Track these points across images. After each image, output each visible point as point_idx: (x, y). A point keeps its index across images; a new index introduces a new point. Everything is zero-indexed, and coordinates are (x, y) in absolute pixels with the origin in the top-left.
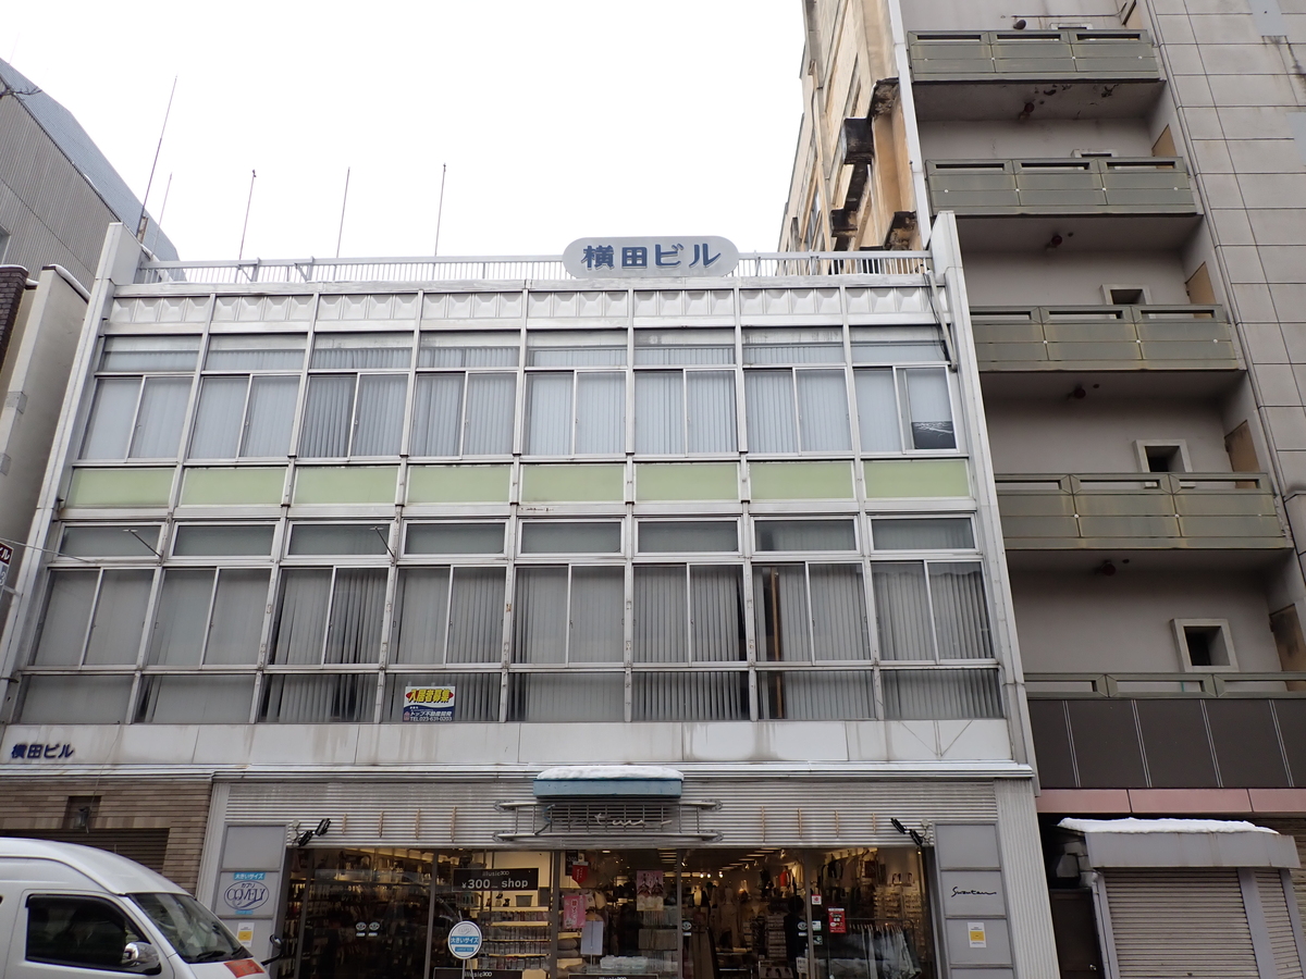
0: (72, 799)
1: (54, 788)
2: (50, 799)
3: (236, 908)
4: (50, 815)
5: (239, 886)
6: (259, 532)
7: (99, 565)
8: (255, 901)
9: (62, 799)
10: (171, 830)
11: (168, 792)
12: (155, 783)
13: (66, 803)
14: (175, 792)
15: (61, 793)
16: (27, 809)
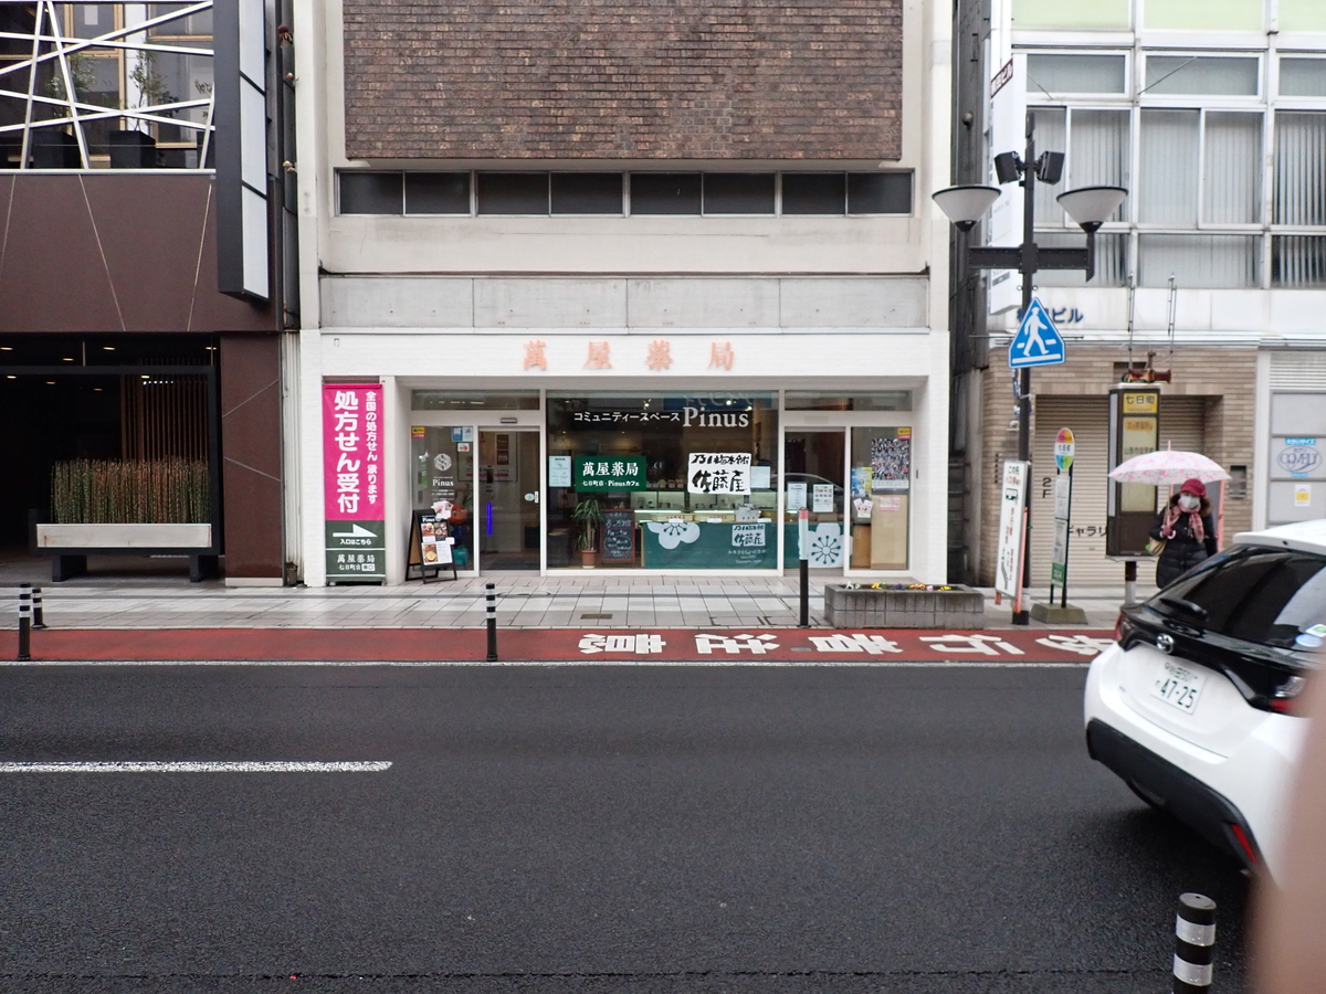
0: (1118, 365)
1: (1097, 354)
2: (1095, 364)
3: (1292, 472)
4: (1098, 380)
5: (1291, 451)
6: (1242, 67)
7: (1064, 104)
8: (1308, 464)
9: (1107, 364)
10: (1225, 397)
11: (1217, 359)
12: (1201, 350)
13: (1112, 369)
14: (1223, 359)
15: (1105, 359)
16: (1073, 375)
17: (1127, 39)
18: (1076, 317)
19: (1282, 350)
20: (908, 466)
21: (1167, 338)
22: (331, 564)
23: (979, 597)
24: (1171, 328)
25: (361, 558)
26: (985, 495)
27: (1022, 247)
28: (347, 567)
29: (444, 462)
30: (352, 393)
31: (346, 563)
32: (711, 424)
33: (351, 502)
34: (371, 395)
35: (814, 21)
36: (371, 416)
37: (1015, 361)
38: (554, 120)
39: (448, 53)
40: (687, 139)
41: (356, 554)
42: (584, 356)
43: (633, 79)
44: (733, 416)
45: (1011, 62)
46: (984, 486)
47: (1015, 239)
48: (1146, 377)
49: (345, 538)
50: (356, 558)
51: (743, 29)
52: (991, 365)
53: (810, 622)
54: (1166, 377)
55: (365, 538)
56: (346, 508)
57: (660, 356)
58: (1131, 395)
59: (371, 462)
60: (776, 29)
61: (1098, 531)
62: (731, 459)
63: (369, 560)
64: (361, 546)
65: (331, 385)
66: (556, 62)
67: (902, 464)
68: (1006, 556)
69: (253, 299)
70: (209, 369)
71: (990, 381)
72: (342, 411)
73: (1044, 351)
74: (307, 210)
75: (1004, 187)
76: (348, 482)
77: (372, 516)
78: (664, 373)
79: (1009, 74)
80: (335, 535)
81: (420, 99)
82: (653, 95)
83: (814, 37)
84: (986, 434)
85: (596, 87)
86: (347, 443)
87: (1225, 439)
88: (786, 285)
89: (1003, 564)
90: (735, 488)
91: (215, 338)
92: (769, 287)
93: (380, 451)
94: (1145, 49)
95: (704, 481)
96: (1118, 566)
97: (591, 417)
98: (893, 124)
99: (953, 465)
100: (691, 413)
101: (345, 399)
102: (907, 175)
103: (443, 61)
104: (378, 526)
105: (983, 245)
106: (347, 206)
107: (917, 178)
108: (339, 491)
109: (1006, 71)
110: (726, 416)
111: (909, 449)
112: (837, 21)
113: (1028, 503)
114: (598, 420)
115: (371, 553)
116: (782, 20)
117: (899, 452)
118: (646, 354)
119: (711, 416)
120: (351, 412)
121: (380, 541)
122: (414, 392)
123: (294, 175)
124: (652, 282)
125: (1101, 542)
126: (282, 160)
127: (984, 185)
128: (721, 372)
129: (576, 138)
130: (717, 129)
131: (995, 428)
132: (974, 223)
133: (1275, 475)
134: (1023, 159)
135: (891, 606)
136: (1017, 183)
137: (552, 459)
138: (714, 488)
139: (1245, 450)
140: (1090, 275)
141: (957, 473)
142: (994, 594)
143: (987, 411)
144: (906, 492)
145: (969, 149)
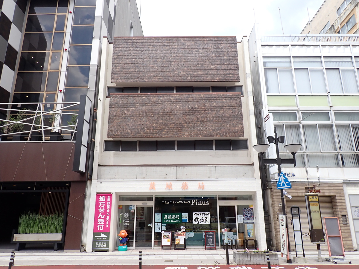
0: (306, 188)
1: (300, 185)
2: (300, 188)
3: (358, 217)
4: (301, 192)
6: (325, 115)
7: (283, 123)
9: (303, 188)
10: (336, 196)
11: (332, 186)
12: (328, 183)
13: (305, 189)
14: (334, 186)
15: (302, 186)
16: (295, 190)
17: (296, 109)
18: (293, 175)
19: (349, 183)
20: (253, 216)
21: (318, 180)
22: (94, 245)
23: (277, 254)
24: (319, 178)
25: (102, 243)
26: (275, 224)
27: (277, 158)
28: (98, 246)
29: (127, 215)
30: (104, 197)
31: (98, 245)
32: (199, 204)
33: (101, 227)
34: (109, 197)
35: (221, 106)
36: (108, 203)
37: (279, 188)
38: (159, 128)
39: (134, 114)
40: (191, 133)
41: (101, 242)
42: (165, 186)
43: (178, 119)
44: (205, 202)
45: (269, 114)
46: (275, 222)
47: (275, 157)
48: (314, 191)
49: (98, 238)
50: (101, 244)
51: (204, 108)
52: (272, 188)
53: (230, 262)
54: (319, 191)
55: (104, 237)
56: (100, 228)
57: (185, 186)
58: (310, 196)
59: (108, 216)
60: (211, 108)
61: (308, 234)
62: (205, 214)
63: (105, 244)
64: (103, 240)
65: (99, 195)
66: (159, 115)
67: (251, 215)
68: (283, 242)
69: (81, 173)
70: (67, 191)
71: (273, 192)
72: (101, 202)
73: (286, 185)
74: (97, 150)
75: (270, 144)
76: (101, 221)
77: (106, 231)
78: (186, 191)
79: (269, 117)
80: (96, 237)
81: (126, 124)
82: (183, 123)
83: (221, 109)
84: (273, 207)
85: (169, 121)
86: (102, 210)
87: (338, 208)
88: (217, 167)
89: (282, 244)
90: (206, 222)
91: (70, 182)
92: (213, 168)
93: (110, 213)
94: (301, 111)
95: (197, 221)
96: (315, 245)
97: (167, 203)
98: (241, 129)
99: (265, 215)
100: (193, 201)
101: (102, 198)
102: (246, 140)
103: (132, 115)
104: (108, 234)
105: (267, 158)
106: (106, 149)
107: (249, 141)
108: (98, 224)
109: (268, 116)
110: (203, 202)
111: (253, 211)
112: (226, 106)
113: (287, 227)
114: (168, 203)
115: (105, 242)
116: (213, 106)
117: (250, 212)
118: (181, 186)
119: (199, 202)
120: (103, 202)
121: (108, 238)
122: (120, 196)
123: (94, 142)
124: (183, 167)
125: (309, 238)
126: (91, 139)
127: (265, 144)
128: (201, 190)
129: (164, 133)
130: (199, 130)
131: (276, 205)
132: (264, 153)
133: (354, 218)
134: (274, 137)
135: (252, 258)
136: (273, 143)
137: (156, 214)
138: (200, 223)
139: (344, 210)
140: (295, 165)
141: (267, 218)
142: (281, 254)
143: (273, 201)
144: (253, 223)
145: (261, 134)
